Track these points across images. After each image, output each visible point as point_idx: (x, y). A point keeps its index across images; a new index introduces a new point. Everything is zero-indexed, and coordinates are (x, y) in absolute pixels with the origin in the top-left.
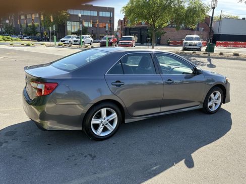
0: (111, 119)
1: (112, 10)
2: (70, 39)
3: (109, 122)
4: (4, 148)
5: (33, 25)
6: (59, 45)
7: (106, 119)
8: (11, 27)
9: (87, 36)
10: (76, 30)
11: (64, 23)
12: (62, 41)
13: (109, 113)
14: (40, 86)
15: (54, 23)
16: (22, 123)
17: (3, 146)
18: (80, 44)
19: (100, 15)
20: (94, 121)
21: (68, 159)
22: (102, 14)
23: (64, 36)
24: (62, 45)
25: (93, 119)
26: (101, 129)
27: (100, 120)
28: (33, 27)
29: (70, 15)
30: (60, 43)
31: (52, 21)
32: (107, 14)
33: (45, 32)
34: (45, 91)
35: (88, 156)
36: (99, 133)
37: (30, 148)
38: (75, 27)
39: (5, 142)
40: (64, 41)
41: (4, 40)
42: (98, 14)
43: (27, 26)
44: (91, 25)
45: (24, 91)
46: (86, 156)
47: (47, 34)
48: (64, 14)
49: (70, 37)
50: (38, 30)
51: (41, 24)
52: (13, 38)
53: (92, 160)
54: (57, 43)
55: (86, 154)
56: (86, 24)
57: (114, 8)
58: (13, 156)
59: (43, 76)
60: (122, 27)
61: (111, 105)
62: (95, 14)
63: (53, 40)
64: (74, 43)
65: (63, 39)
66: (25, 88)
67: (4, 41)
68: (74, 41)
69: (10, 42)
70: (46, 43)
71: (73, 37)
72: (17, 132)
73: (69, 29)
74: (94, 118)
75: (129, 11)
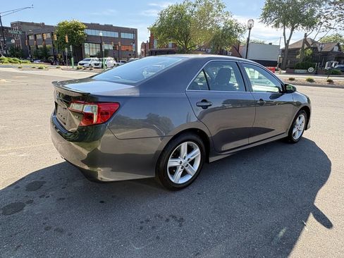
0: (192, 158)
1: (134, 32)
2: (89, 62)
3: (190, 163)
4: (27, 213)
5: (45, 46)
6: (78, 69)
7: (186, 159)
8: (17, 49)
9: (109, 58)
10: (95, 54)
11: (81, 45)
12: (80, 64)
13: (190, 150)
14: (88, 109)
15: (69, 44)
16: (50, 167)
17: (26, 209)
18: (102, 67)
19: (122, 37)
20: (172, 163)
21: (141, 228)
22: (124, 35)
23: (82, 60)
24: (81, 68)
25: (170, 160)
26: (179, 173)
27: (179, 161)
28: (45, 49)
29: (88, 36)
30: (79, 66)
31: (67, 41)
32: (130, 36)
33: (59, 55)
34: (98, 117)
35: (172, 220)
36: (177, 179)
37: (73, 211)
38: (94, 49)
39: (28, 202)
40: (83, 64)
41: (10, 62)
42: (120, 35)
43: (37, 48)
44: (111, 48)
45: (52, 119)
46: (168, 220)
47: (61, 57)
48: (81, 34)
49: (89, 60)
50: (51, 52)
51: (54, 46)
52: (21, 61)
53: (181, 225)
54: (75, 67)
55: (167, 216)
56: (106, 47)
57: (136, 30)
58: (47, 229)
59: (92, 92)
60: (145, 51)
61: (194, 137)
62: (116, 35)
63: (70, 64)
64: (95, 66)
65: (81, 62)
66: (55, 113)
67: (10, 64)
68: (95, 64)
69: (19, 65)
70: (62, 67)
71: (93, 60)
72: (45, 182)
73: (87, 51)
74: (172, 158)
75: (155, 32)
